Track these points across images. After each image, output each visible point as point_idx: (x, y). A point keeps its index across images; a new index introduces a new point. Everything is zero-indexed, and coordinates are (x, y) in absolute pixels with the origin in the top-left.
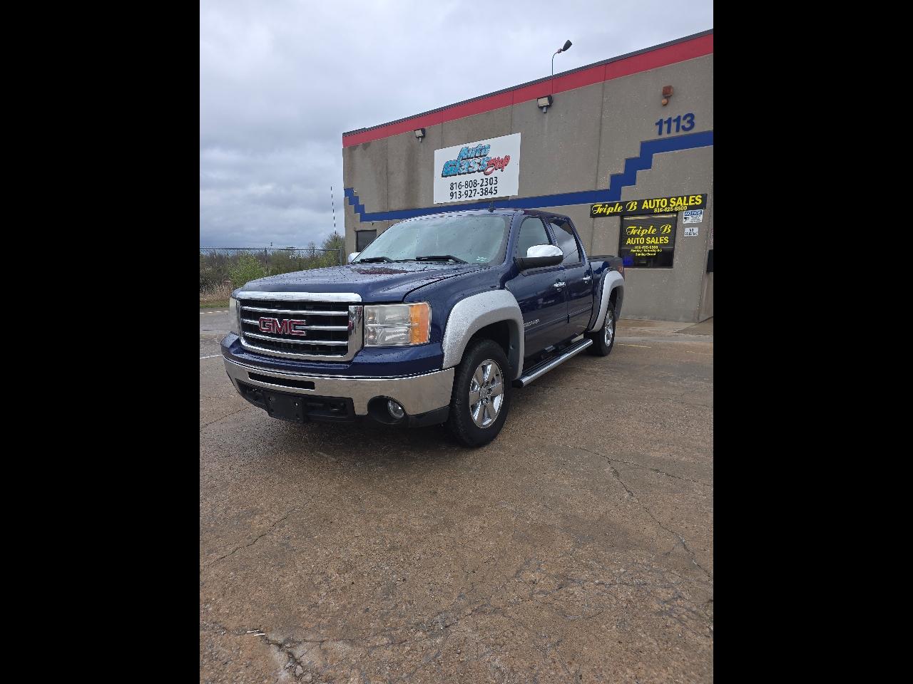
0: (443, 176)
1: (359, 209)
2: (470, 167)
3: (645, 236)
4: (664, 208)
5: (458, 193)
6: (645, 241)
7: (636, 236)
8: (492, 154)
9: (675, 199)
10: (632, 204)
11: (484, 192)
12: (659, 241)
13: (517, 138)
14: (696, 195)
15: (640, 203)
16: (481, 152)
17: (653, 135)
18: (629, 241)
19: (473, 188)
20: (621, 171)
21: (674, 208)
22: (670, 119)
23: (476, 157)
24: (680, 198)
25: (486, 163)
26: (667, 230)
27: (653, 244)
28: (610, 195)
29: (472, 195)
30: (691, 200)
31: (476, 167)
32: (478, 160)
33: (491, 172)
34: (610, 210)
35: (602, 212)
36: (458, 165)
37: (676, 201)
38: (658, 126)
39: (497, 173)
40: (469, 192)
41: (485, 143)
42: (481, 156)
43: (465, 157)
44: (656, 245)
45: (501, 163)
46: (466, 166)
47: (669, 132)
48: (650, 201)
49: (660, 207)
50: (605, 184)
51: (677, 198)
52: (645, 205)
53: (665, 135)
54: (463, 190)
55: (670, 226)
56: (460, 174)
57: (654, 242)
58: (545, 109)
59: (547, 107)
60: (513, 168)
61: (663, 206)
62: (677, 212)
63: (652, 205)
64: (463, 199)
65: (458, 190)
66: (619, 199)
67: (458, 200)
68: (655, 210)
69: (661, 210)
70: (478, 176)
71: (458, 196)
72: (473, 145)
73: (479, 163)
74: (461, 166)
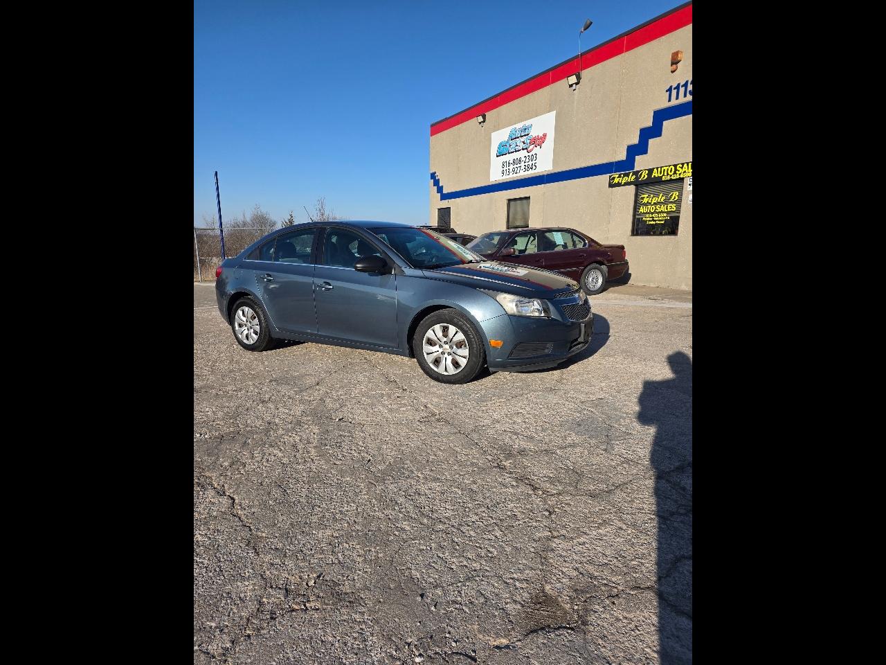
0: (497, 156)
1: (440, 190)
2: (517, 146)
3: (655, 204)
4: (671, 176)
5: (508, 170)
6: (656, 209)
7: (648, 204)
8: (534, 133)
9: (681, 166)
10: (643, 174)
11: (526, 168)
12: (667, 209)
13: (554, 113)
15: (651, 171)
16: (525, 132)
17: (664, 104)
18: (642, 210)
19: (518, 165)
20: (636, 141)
21: (680, 174)
22: (679, 84)
23: (521, 136)
24: (685, 165)
25: (529, 141)
26: (675, 198)
27: (662, 212)
28: (625, 166)
29: (518, 171)
31: (522, 145)
32: (522, 139)
33: (531, 150)
34: (625, 180)
35: (618, 182)
36: (508, 145)
37: (682, 168)
38: (668, 93)
39: (537, 150)
40: (516, 169)
41: (527, 123)
42: (525, 135)
43: (514, 137)
44: (665, 212)
45: (539, 141)
46: (513, 146)
47: (677, 98)
49: (668, 174)
50: (622, 155)
51: (683, 164)
52: (655, 174)
53: (674, 102)
54: (511, 167)
55: (678, 194)
56: (509, 153)
57: (663, 209)
58: (574, 85)
59: (577, 84)
60: (549, 144)
61: (670, 173)
62: (683, 179)
63: (661, 173)
64: (511, 176)
65: (508, 168)
66: (633, 168)
67: (508, 177)
68: (664, 178)
69: (669, 178)
70: (523, 154)
71: (508, 173)
72: (519, 125)
73: (523, 142)
74: (510, 146)
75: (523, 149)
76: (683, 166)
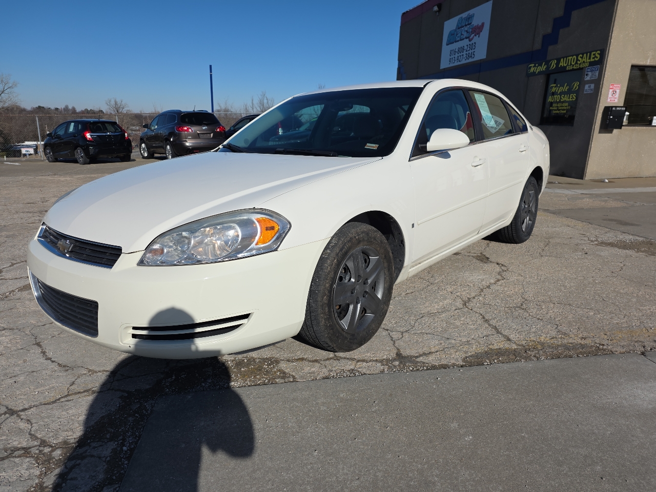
0: (447, 44)
2: (462, 34)
3: (561, 94)
4: (573, 65)
5: (453, 59)
6: (561, 98)
7: (555, 93)
8: (476, 22)
9: (581, 55)
10: (553, 63)
11: (467, 56)
12: (569, 98)
13: (489, 5)
14: (596, 51)
15: (558, 61)
16: (469, 21)
18: (550, 99)
19: (462, 54)
20: (550, 31)
21: (580, 64)
23: (466, 25)
24: (585, 55)
26: (576, 87)
27: (565, 101)
30: (592, 56)
31: (465, 34)
32: (466, 29)
33: (473, 38)
34: (539, 69)
35: (534, 71)
36: (455, 35)
39: (476, 39)
40: (460, 58)
41: (471, 12)
42: (468, 24)
43: (460, 26)
44: (567, 102)
45: (479, 30)
46: (459, 35)
48: (565, 59)
49: (571, 64)
50: (538, 44)
52: (561, 63)
54: (457, 55)
55: (578, 83)
56: (456, 42)
57: (566, 99)
60: (485, 32)
61: (573, 64)
62: (582, 68)
63: (566, 63)
64: (456, 64)
65: (454, 56)
66: (546, 57)
67: (453, 65)
68: (567, 69)
69: (571, 68)
70: (466, 42)
71: (453, 61)
72: (464, 15)
73: (467, 31)
74: (457, 35)
75: (466, 38)
76: (583, 56)
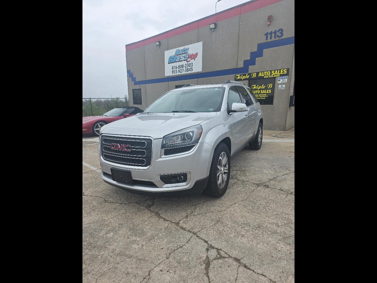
0: (169, 63)
1: (134, 79)
2: (180, 58)
3: (260, 90)
4: (269, 76)
5: (175, 71)
6: (260, 92)
7: (256, 89)
8: (190, 52)
9: (274, 71)
10: (254, 74)
11: (187, 70)
12: (266, 92)
13: (200, 44)
14: (284, 69)
15: (258, 73)
16: (185, 51)
17: (263, 40)
19: (182, 69)
20: (248, 58)
21: (273, 75)
22: (271, 32)
23: (183, 54)
24: (276, 71)
25: (187, 57)
26: (270, 87)
27: (264, 93)
28: (244, 70)
29: (182, 72)
30: (281, 72)
31: (183, 59)
32: (183, 55)
33: (189, 61)
34: (244, 77)
35: (240, 78)
36: (175, 58)
37: (274, 72)
38: (266, 36)
39: (192, 61)
40: (180, 71)
41: (186, 47)
42: (185, 53)
45: (194, 56)
46: (179, 58)
47: (271, 38)
48: (262, 73)
49: (267, 75)
50: (241, 65)
51: (275, 71)
52: (260, 75)
53: (269, 40)
54: (178, 69)
55: (272, 85)
56: (176, 62)
58: (213, 29)
59: (214, 28)
60: (200, 58)
62: (275, 77)
63: (263, 75)
64: (178, 74)
65: (175, 70)
66: (248, 72)
67: (175, 74)
68: (265, 77)
69: (267, 77)
70: (184, 63)
71: (176, 72)
72: (181, 48)
73: (184, 57)
74: (176, 58)
75: (184, 60)
